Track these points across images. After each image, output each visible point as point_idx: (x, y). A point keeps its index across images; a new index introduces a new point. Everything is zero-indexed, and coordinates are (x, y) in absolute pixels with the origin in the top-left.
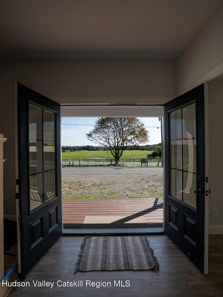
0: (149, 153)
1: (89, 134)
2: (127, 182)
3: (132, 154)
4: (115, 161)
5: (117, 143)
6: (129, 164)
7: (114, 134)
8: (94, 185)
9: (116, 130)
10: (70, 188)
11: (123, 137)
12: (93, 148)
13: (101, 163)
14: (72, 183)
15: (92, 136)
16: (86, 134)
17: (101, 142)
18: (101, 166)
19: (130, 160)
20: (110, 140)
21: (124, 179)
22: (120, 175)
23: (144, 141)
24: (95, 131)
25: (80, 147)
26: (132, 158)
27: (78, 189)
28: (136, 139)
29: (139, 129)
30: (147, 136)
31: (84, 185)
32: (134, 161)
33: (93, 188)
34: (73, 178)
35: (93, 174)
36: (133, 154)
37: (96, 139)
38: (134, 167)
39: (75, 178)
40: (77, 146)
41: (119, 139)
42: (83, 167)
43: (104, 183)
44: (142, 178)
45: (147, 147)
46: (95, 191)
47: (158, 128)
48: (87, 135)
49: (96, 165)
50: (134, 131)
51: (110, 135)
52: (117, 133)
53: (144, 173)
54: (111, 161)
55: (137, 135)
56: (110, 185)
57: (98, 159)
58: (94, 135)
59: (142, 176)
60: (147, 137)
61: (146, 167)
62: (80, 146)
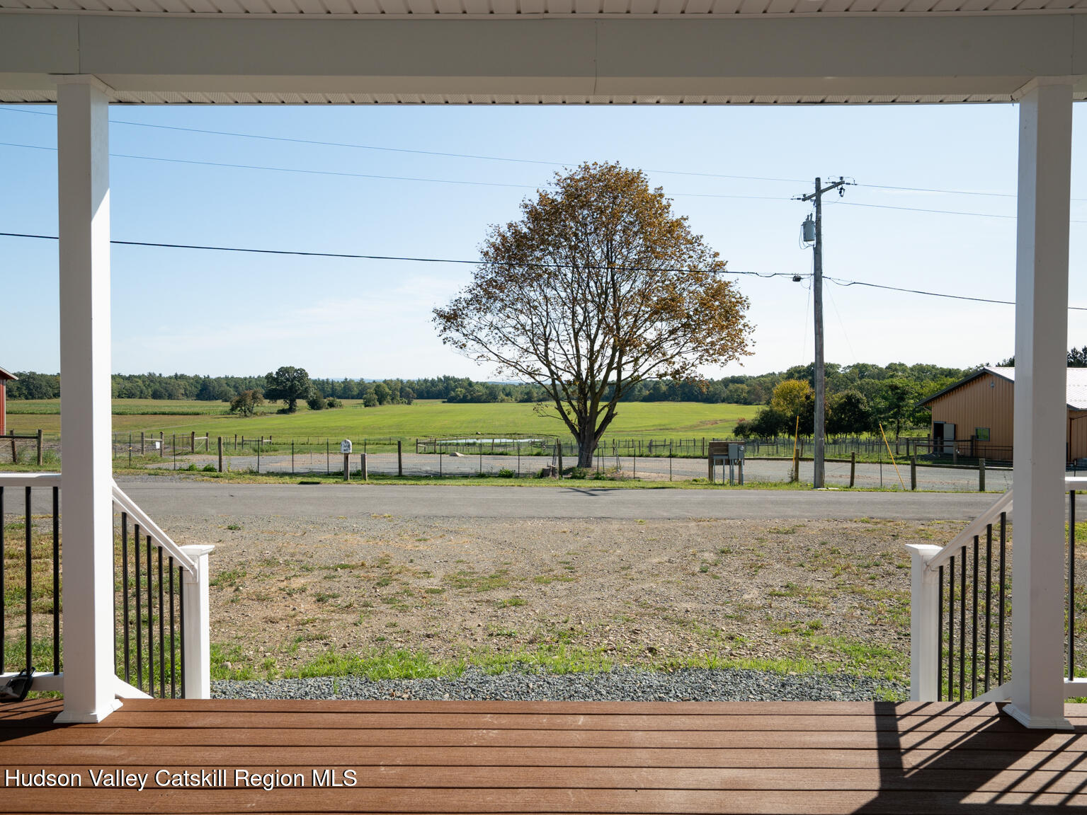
0: (742, 416)
1: (447, 310)
2: (643, 567)
3: (657, 422)
4: (576, 451)
5: (589, 359)
6: (648, 469)
7: (574, 313)
8: (460, 583)
9: (584, 294)
10: (321, 600)
11: (618, 329)
12: (469, 392)
13: (509, 464)
14: (343, 567)
15: (466, 322)
16: (435, 311)
17: (510, 352)
18: (508, 475)
19: (651, 450)
20: (551, 345)
21: (627, 547)
22: (604, 525)
23: (723, 350)
24: (476, 299)
25: (410, 383)
26: (659, 438)
27: (366, 605)
28: (682, 341)
29: (701, 290)
30: (740, 327)
31: (405, 579)
32: (671, 456)
33: (451, 601)
34: (354, 541)
35: (460, 517)
36: (665, 422)
37: (485, 340)
38: (671, 484)
39: (362, 541)
40: (394, 378)
41: (600, 338)
42: (413, 482)
43: (515, 570)
44: (720, 546)
45: (731, 386)
46: (459, 619)
47: (797, 279)
48: (441, 315)
49: (484, 470)
50: (673, 300)
51: (553, 315)
52: (590, 306)
53: (726, 515)
54: (559, 451)
55: (689, 317)
56: (547, 583)
57: (493, 445)
58: (472, 320)
59: (719, 531)
60: (741, 330)
61: (731, 483)
62: (408, 381)
